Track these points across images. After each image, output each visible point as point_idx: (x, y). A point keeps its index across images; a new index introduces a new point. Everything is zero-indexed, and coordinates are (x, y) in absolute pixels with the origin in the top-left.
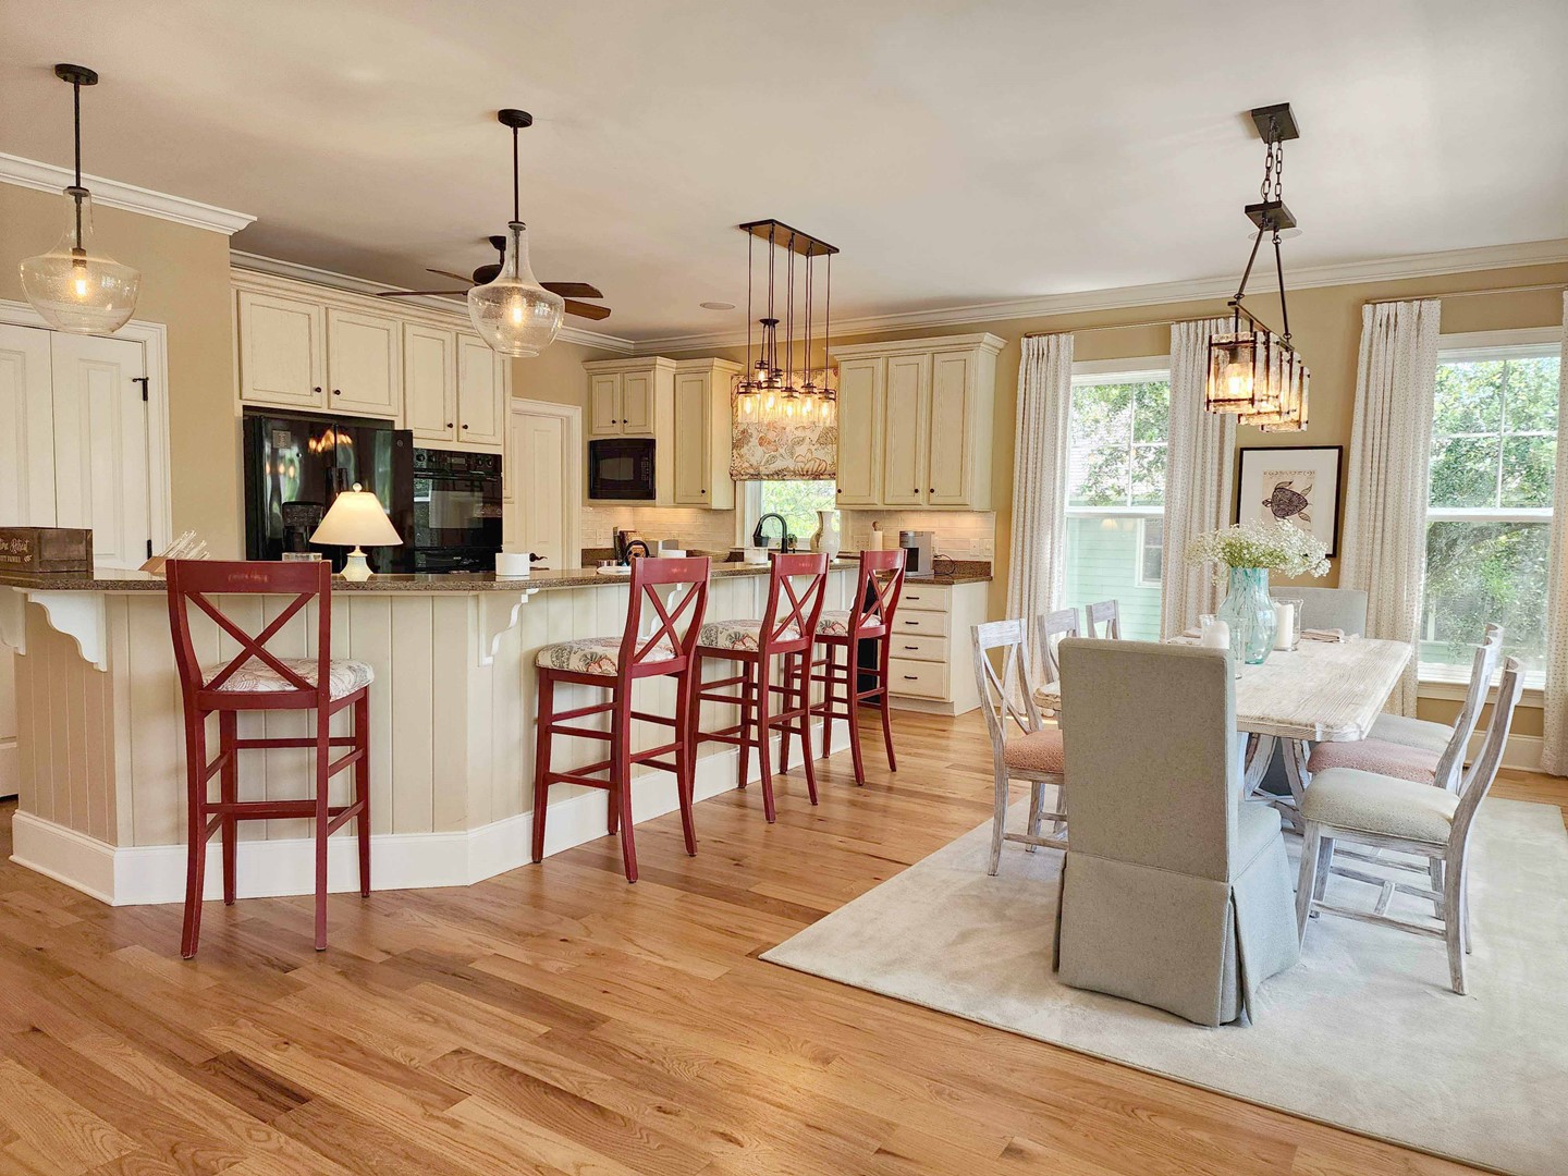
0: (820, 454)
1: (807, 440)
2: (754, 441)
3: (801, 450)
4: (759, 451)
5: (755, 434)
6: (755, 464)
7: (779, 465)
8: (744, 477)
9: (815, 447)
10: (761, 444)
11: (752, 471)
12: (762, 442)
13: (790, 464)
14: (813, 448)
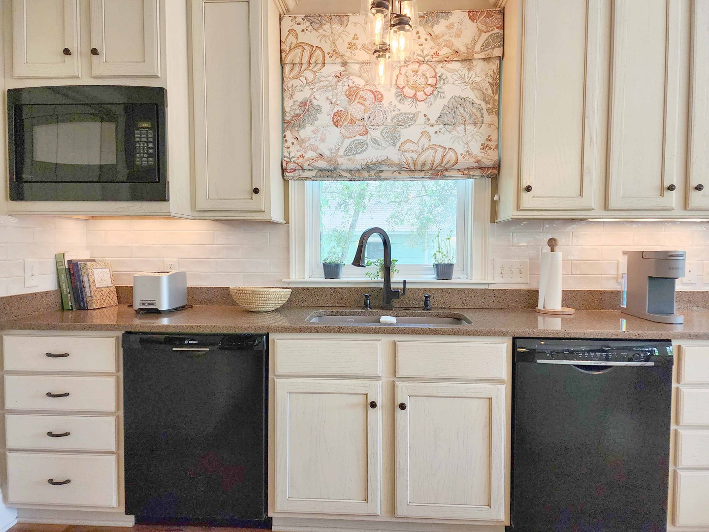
0: (445, 139)
1: (421, 119)
2: (324, 119)
3: (408, 133)
4: (334, 133)
5: (326, 107)
6: (327, 153)
7: (371, 155)
8: (306, 174)
9: (436, 128)
10: (336, 124)
11: (322, 164)
12: (338, 119)
13: (392, 154)
14: (431, 131)
